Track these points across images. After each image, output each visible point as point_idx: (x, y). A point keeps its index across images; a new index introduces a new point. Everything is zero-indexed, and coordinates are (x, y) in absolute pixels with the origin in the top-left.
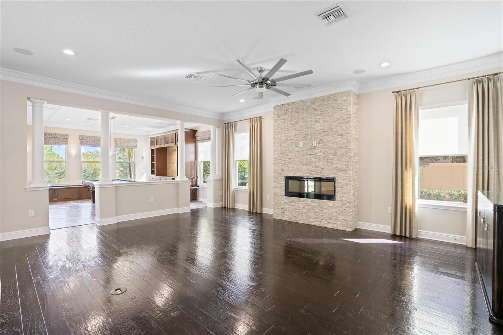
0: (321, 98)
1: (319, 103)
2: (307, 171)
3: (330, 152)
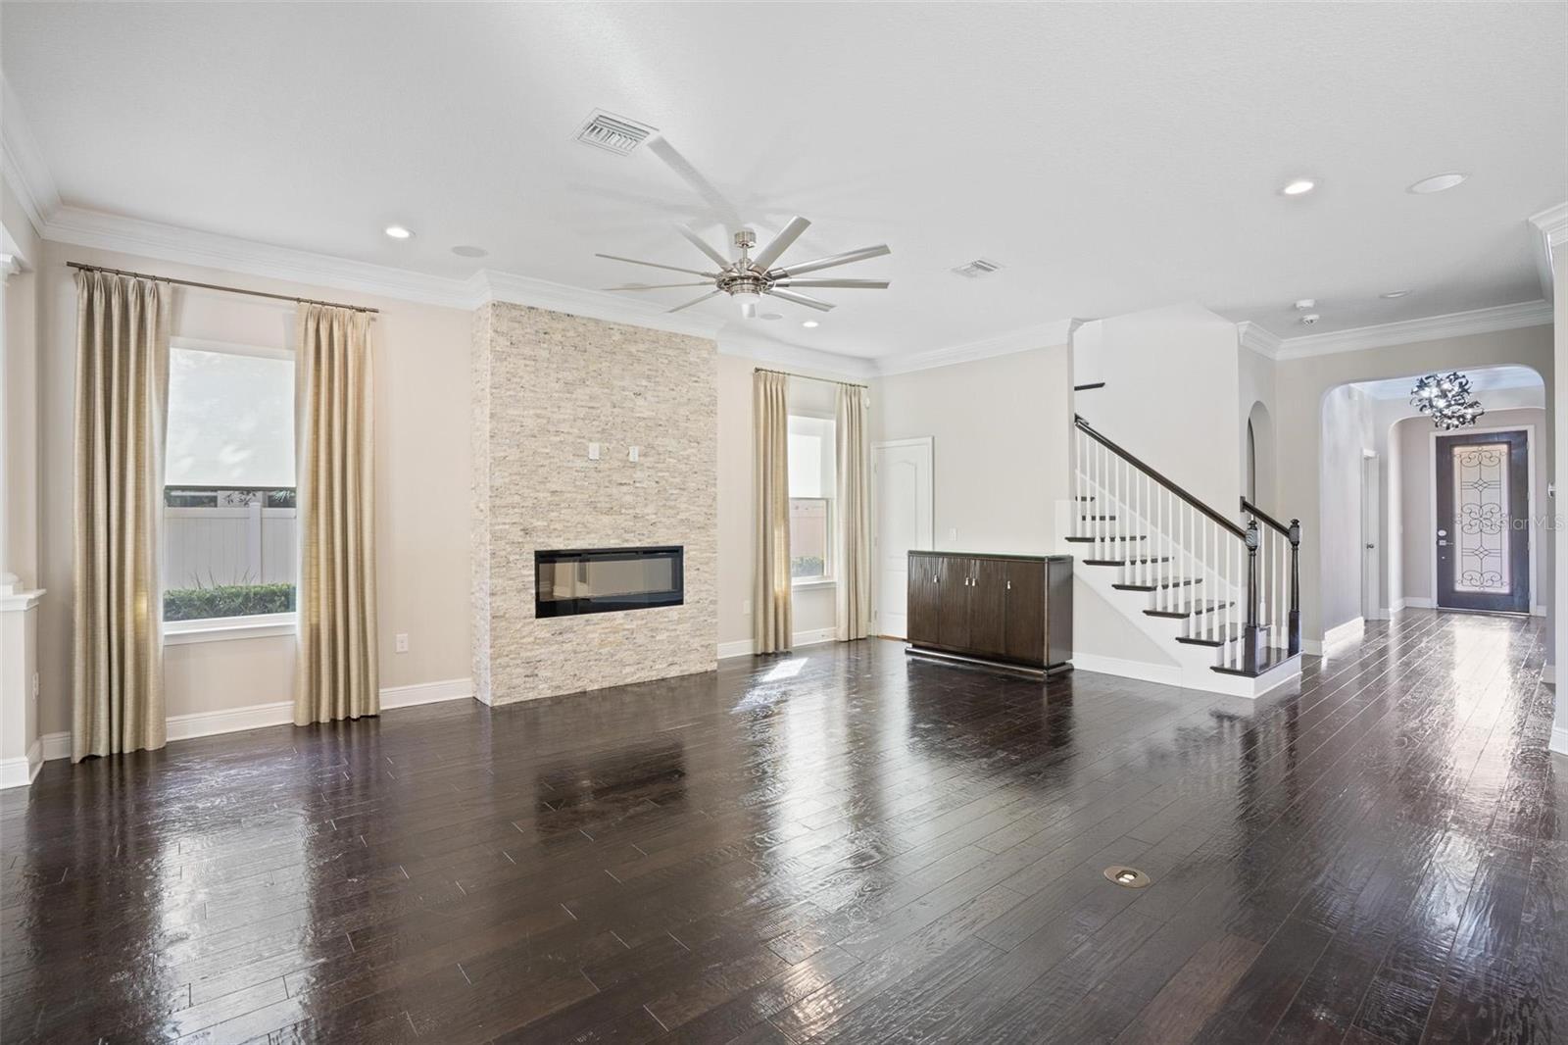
0: (651, 333)
1: (647, 345)
2: (610, 532)
3: (671, 480)
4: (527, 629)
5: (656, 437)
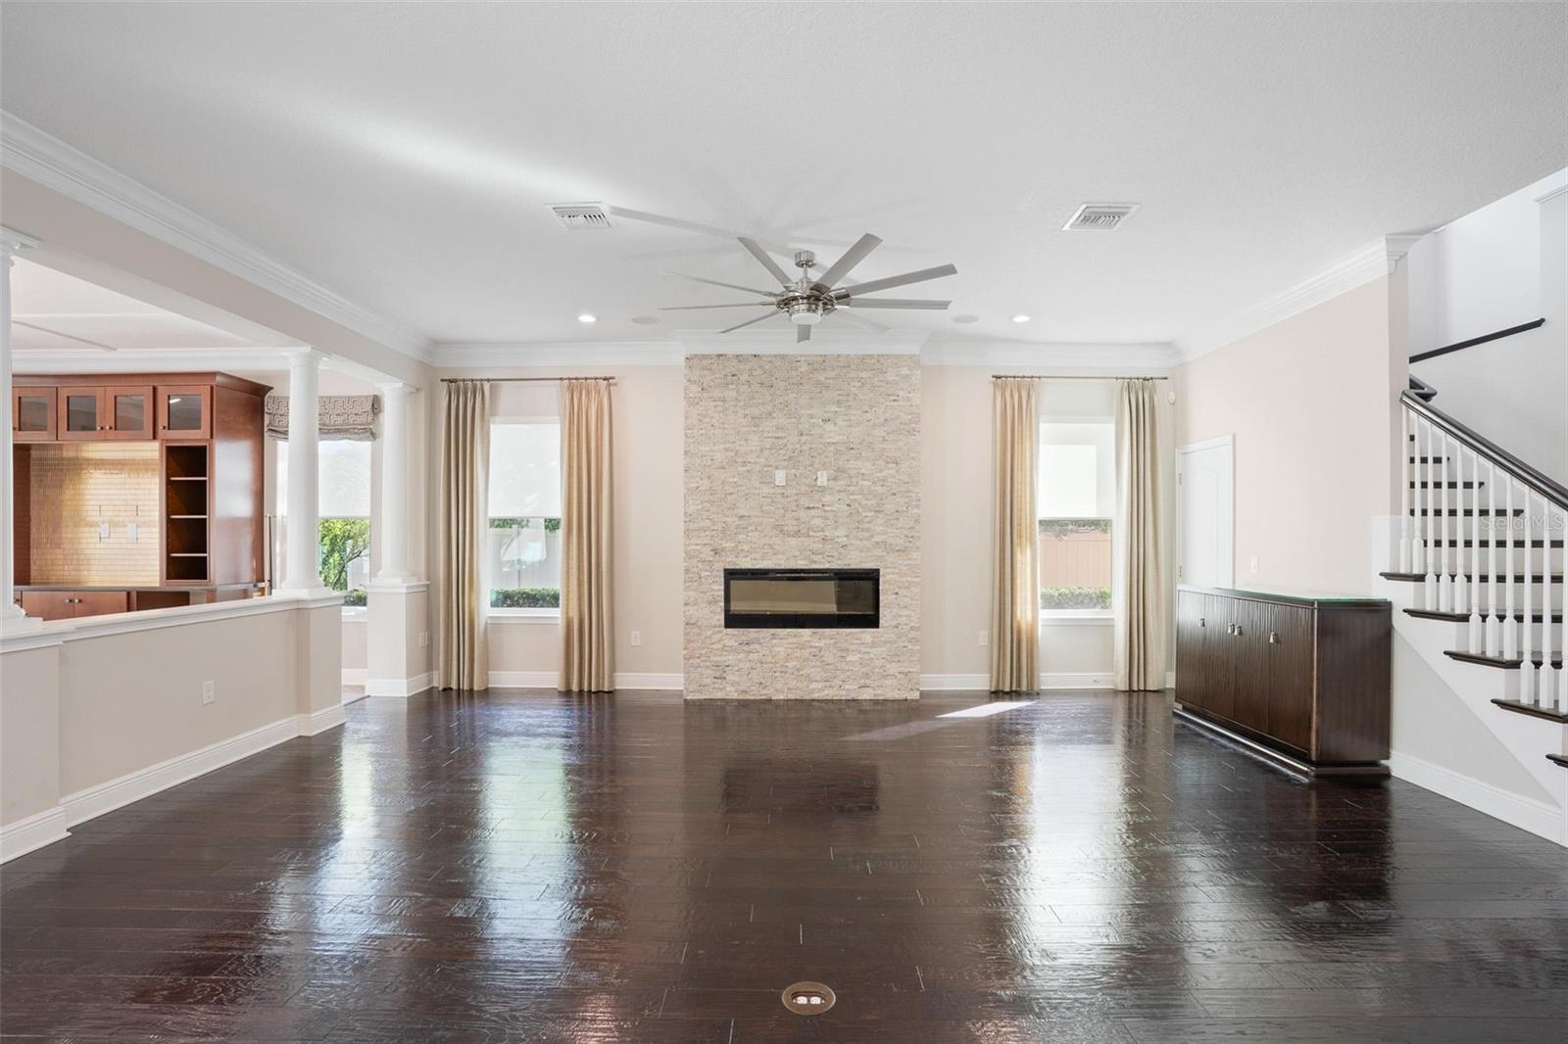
0: (840, 359)
1: (836, 372)
2: (797, 553)
3: (864, 502)
4: (716, 637)
5: (848, 460)
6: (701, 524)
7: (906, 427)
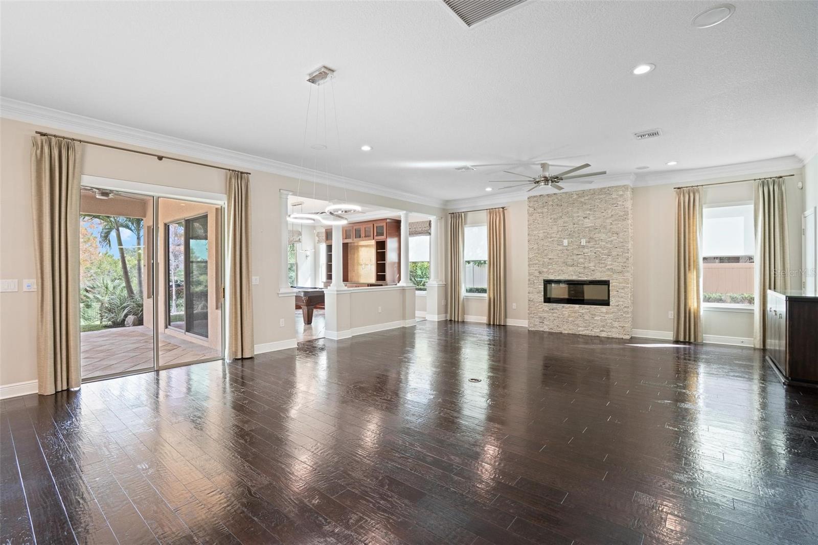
0: (591, 191)
1: (589, 196)
2: (573, 273)
3: (602, 251)
4: (540, 307)
5: (595, 234)
6: (534, 262)
7: (622, 218)
